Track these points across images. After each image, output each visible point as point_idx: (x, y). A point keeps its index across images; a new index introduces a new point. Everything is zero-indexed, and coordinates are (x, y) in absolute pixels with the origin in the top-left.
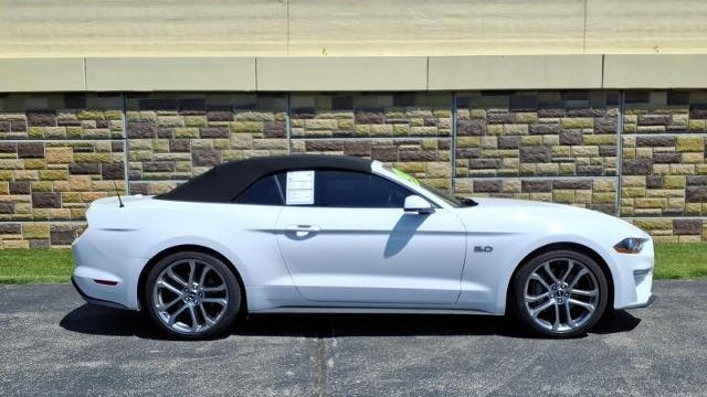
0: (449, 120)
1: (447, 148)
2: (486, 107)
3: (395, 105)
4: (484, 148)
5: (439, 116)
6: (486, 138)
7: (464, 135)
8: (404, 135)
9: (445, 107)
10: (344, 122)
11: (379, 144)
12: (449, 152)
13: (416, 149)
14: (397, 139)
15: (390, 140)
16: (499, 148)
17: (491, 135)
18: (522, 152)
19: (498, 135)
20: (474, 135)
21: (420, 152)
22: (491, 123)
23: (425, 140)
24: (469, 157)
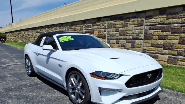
3: (183, 10)
10: (162, 19)
11: (175, 26)
14: (182, 24)
15: (180, 25)
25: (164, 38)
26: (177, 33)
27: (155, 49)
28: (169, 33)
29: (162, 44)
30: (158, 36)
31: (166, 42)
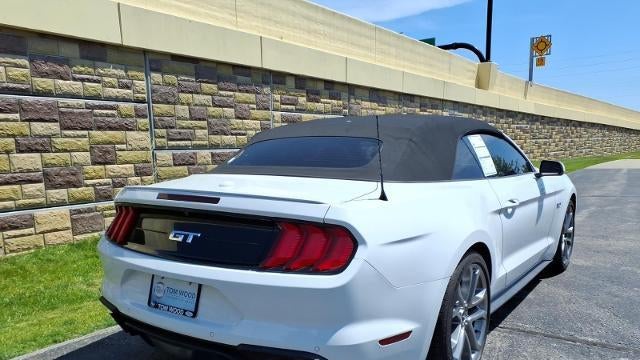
0: (144, 83)
1: (144, 117)
2: (176, 73)
3: (83, 57)
4: (179, 118)
5: (133, 78)
6: (179, 107)
7: (158, 102)
8: (97, 97)
9: (139, 68)
10: (15, 72)
11: (68, 106)
12: (147, 121)
13: (113, 116)
14: (90, 102)
15: (82, 102)
16: (191, 119)
17: (183, 104)
18: (209, 123)
19: (188, 104)
20: (169, 103)
21: (117, 119)
22: (182, 92)
23: (122, 105)
24: (166, 128)
25: (42, 145)
26: (82, 129)
27: (14, 192)
28: (55, 127)
29: (37, 171)
30: (13, 139)
31: (53, 162)
